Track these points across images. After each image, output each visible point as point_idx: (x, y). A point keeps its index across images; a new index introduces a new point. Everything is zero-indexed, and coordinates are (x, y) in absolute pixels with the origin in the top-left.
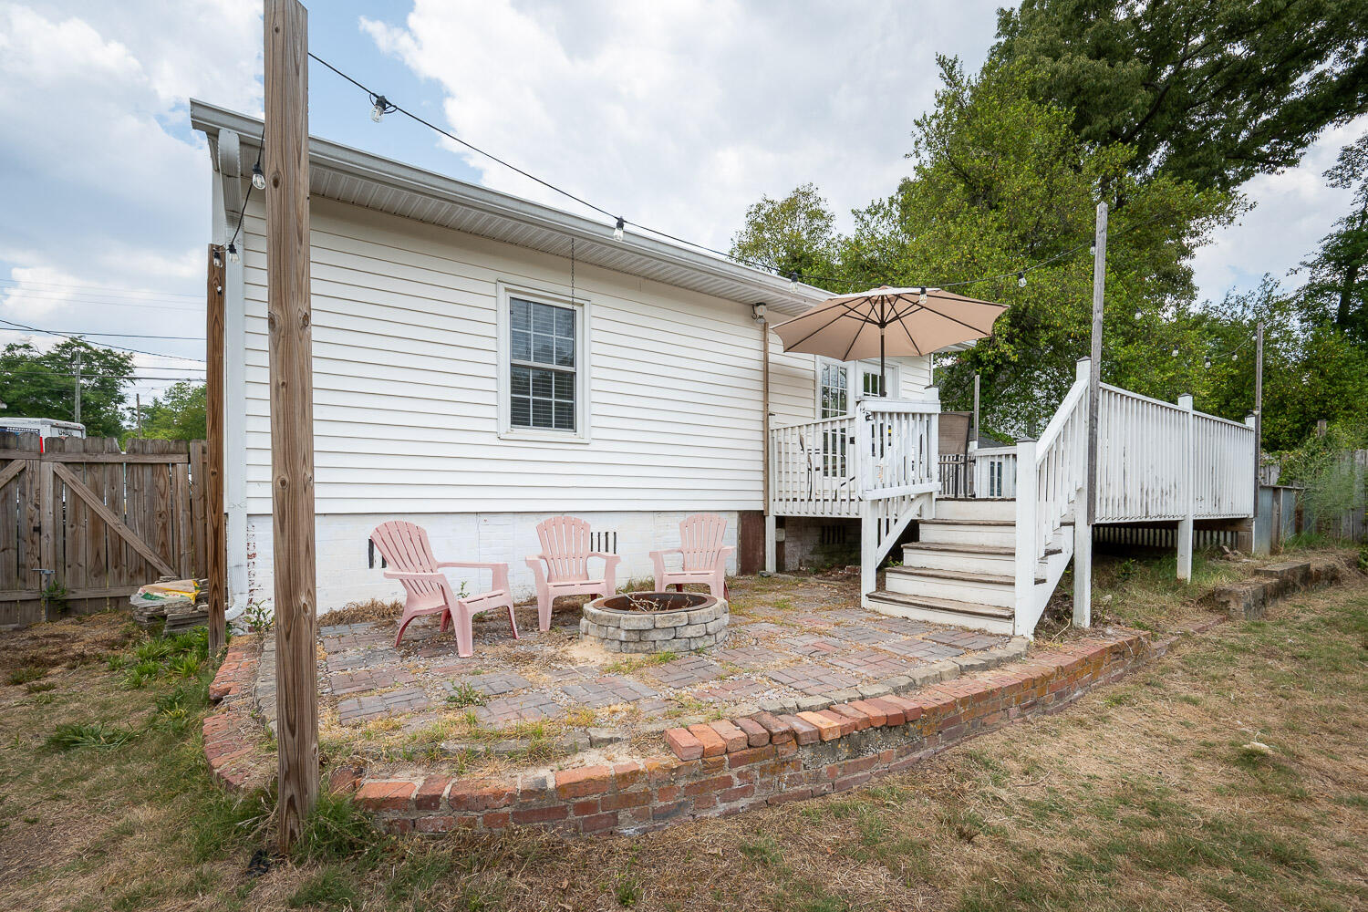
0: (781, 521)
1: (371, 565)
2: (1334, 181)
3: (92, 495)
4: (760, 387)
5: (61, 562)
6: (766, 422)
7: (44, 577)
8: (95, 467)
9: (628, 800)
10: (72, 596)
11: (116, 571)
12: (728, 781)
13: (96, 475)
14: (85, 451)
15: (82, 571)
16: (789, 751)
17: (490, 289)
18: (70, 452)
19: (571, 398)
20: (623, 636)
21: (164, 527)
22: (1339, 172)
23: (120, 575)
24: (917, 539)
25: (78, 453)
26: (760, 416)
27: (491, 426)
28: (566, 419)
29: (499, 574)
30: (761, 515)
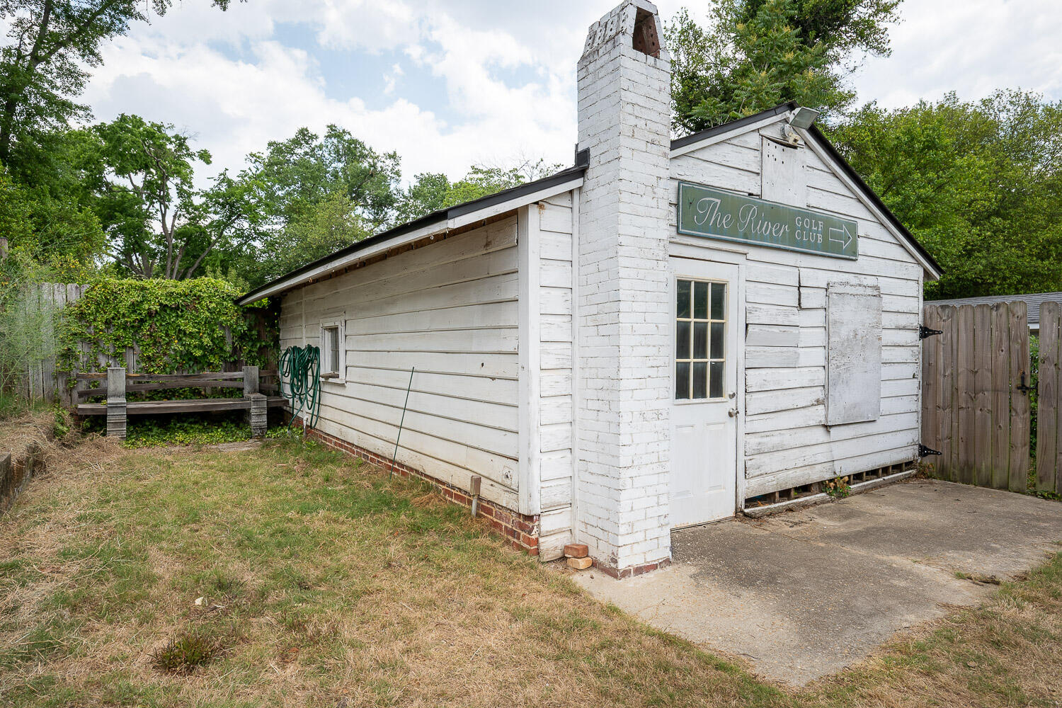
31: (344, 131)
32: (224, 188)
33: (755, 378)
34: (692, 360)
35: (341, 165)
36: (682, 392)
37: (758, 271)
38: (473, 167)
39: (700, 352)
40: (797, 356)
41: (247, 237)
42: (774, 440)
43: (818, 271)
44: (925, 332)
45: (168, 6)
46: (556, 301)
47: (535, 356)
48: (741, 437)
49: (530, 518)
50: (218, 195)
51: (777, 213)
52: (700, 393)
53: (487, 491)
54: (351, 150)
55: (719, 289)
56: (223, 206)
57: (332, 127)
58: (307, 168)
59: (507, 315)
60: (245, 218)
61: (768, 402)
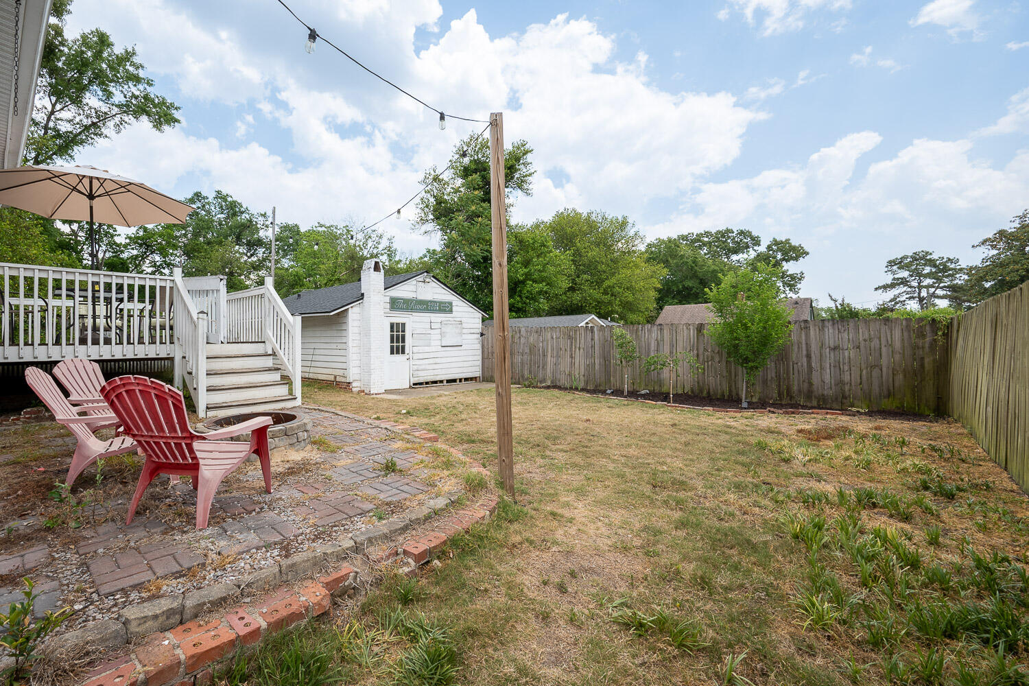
31: (227, 195)
32: (141, 233)
33: (415, 349)
34: (395, 344)
35: (223, 216)
36: (392, 353)
37: (417, 319)
38: (319, 223)
39: (398, 342)
40: (430, 342)
41: (159, 266)
42: (423, 367)
43: (437, 318)
44: (482, 335)
45: (123, 129)
46: (356, 330)
47: (350, 344)
48: (411, 366)
49: (349, 383)
50: (138, 238)
51: (422, 302)
52: (398, 353)
53: (338, 379)
54: (233, 209)
55: (404, 325)
56: (141, 245)
57: (218, 192)
58: (204, 222)
59: (344, 333)
60: (157, 254)
61: (421, 356)
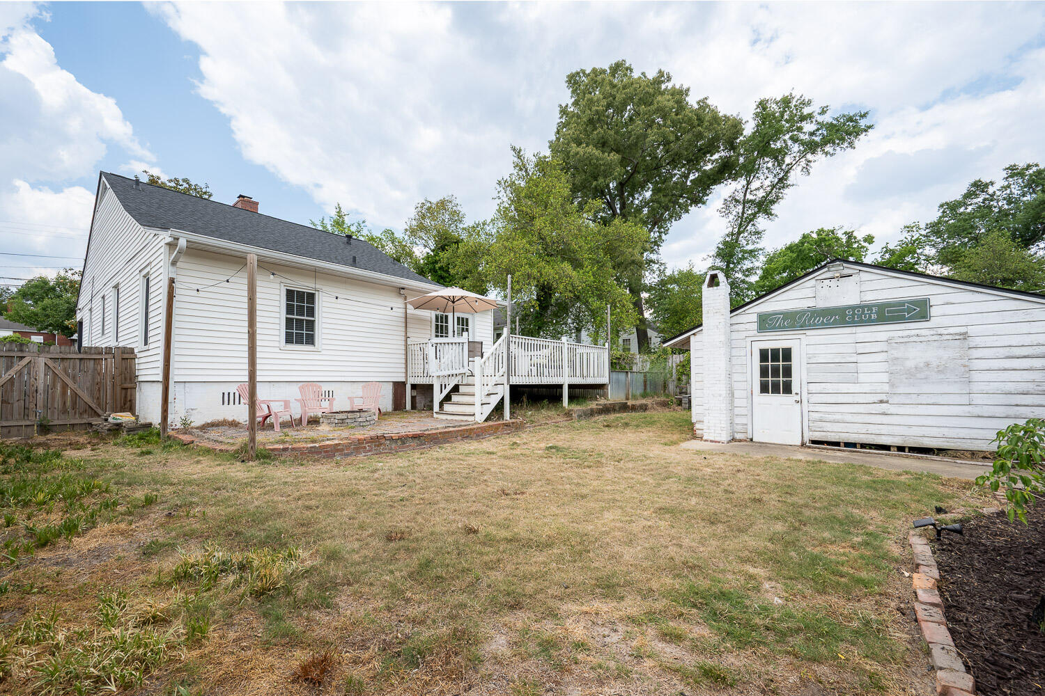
0: (414, 387)
1: (223, 404)
2: (722, 214)
3: (63, 373)
4: (404, 325)
5: (46, 407)
6: (406, 341)
7: (38, 414)
8: (65, 360)
9: (338, 450)
10: (51, 424)
11: (73, 411)
12: (365, 447)
13: (66, 364)
14: (61, 353)
15: (56, 411)
16: (383, 441)
17: (277, 286)
18: (53, 353)
19: (313, 331)
20: (336, 421)
21: (99, 390)
22: (724, 210)
23: (75, 413)
24: (458, 392)
25: (57, 353)
26: (403, 338)
27: (277, 344)
28: (310, 340)
29: (287, 404)
30: (404, 384)
33: (813, 388)
34: (770, 379)
36: (764, 391)
37: (813, 340)
39: (776, 375)
40: (856, 377)
42: (835, 417)
43: (876, 333)
48: (805, 413)
51: (828, 312)
52: (777, 392)
55: (787, 351)
61: (831, 399)
